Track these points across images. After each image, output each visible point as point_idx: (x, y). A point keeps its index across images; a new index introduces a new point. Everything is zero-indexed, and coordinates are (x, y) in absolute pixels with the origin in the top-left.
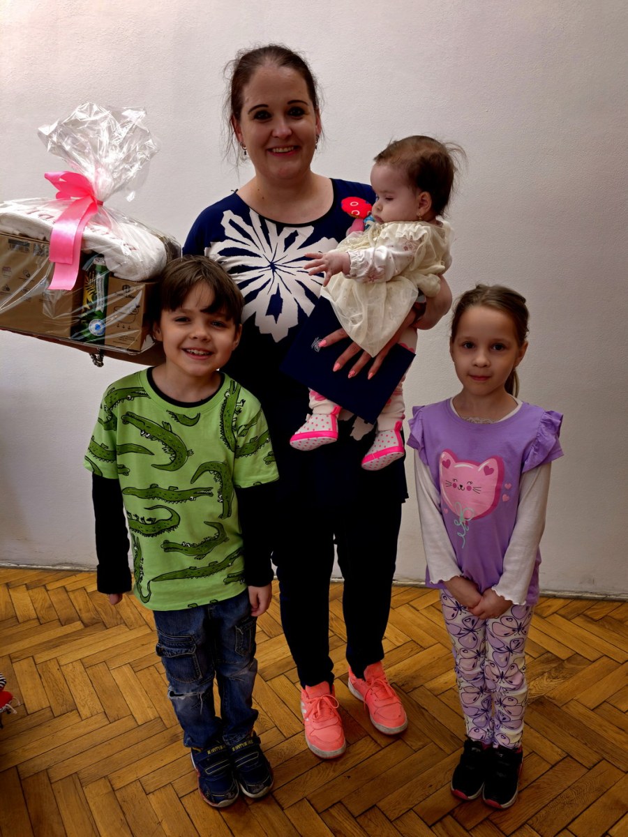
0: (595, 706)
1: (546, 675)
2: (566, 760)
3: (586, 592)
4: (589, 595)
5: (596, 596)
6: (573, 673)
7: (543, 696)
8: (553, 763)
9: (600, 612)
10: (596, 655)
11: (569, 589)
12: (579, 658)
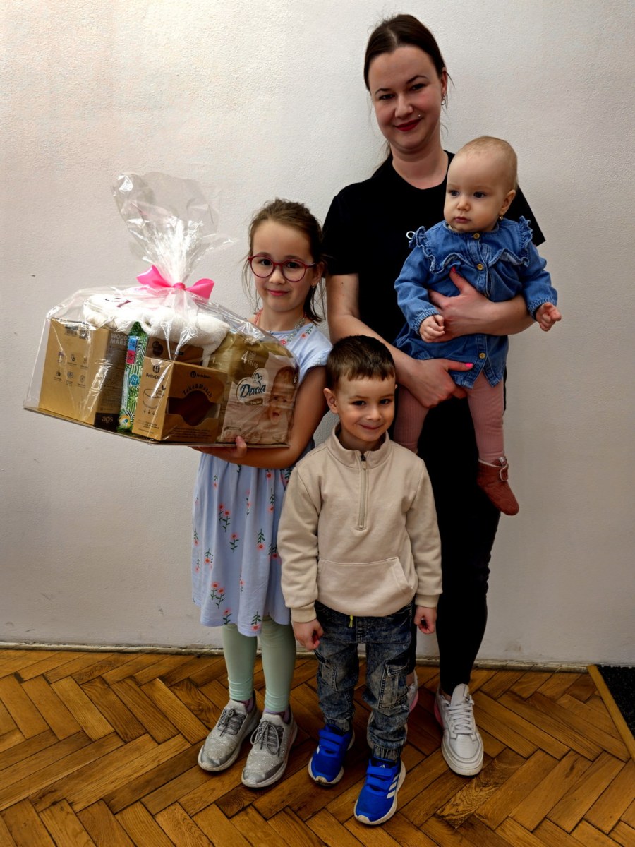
0: (535, 826)
1: (474, 780)
3: (511, 661)
4: (514, 664)
5: (523, 665)
6: (505, 777)
7: (472, 815)
9: (528, 687)
10: (530, 749)
11: (492, 658)
12: (511, 754)
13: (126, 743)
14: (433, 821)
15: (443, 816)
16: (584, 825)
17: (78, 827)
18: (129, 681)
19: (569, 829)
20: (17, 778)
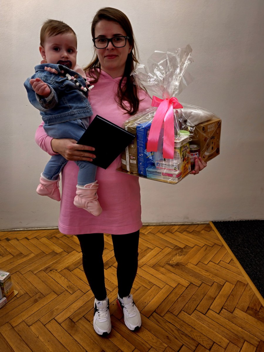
0: (196, 264)
1: (178, 254)
2: (190, 285)
3: (186, 222)
4: (187, 223)
5: (189, 223)
6: (187, 253)
7: (178, 263)
8: (187, 287)
9: (191, 229)
10: (193, 245)
11: (180, 222)
12: (188, 247)
13: (69, 253)
14: (167, 265)
15: (170, 264)
16: (211, 263)
17: (60, 276)
18: (64, 237)
19: (206, 264)
20: (37, 265)
